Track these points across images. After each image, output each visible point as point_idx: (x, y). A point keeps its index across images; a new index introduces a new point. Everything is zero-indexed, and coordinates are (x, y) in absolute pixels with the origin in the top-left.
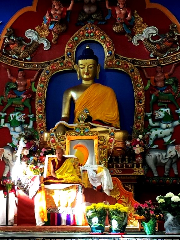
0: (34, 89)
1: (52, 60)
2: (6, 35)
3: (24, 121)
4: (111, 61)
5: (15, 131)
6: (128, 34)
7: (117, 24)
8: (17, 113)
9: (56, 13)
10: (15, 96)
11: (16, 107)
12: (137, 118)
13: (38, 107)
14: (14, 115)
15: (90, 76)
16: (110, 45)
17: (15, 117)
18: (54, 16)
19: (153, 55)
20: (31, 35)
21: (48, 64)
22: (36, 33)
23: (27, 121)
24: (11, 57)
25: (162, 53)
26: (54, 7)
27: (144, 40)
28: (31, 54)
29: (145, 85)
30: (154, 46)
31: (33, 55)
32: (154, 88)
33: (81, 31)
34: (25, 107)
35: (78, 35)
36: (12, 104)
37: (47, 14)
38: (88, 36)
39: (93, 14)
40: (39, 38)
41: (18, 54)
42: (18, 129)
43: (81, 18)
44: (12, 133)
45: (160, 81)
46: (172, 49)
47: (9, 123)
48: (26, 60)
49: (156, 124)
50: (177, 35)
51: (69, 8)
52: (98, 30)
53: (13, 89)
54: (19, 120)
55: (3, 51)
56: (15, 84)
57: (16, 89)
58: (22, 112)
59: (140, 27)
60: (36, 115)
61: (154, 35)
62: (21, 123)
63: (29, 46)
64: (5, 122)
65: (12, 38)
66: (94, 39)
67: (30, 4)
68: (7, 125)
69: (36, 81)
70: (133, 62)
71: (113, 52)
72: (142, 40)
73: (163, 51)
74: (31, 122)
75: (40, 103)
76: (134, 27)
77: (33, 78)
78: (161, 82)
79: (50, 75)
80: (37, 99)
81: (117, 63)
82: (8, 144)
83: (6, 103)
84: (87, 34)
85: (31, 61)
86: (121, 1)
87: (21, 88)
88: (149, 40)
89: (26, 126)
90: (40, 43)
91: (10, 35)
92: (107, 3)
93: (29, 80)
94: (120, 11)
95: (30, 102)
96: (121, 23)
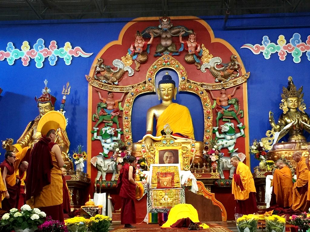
0: (121, 108)
1: (136, 84)
2: (97, 64)
3: (114, 134)
4: (184, 85)
5: (106, 143)
6: (198, 63)
7: (189, 55)
8: (108, 128)
9: (138, 46)
10: (106, 114)
11: (106, 123)
12: (206, 131)
13: (125, 123)
14: (105, 129)
15: (169, 97)
16: (183, 72)
17: (106, 131)
18: (137, 49)
19: (218, 80)
20: (118, 64)
21: (133, 87)
22: (122, 62)
23: (116, 134)
25: (225, 79)
26: (137, 41)
27: (211, 68)
28: (118, 79)
29: (212, 104)
30: (219, 73)
31: (120, 80)
32: (219, 107)
33: (159, 60)
34: (114, 123)
35: (157, 64)
36: (104, 120)
37: (132, 47)
38: (165, 65)
39: (169, 47)
40: (125, 66)
42: (109, 140)
43: (159, 50)
44: (103, 144)
45: (225, 100)
46: (233, 75)
47: (101, 136)
49: (222, 136)
50: (237, 64)
51: (149, 43)
52: (173, 59)
53: (104, 108)
54: (109, 133)
55: (95, 77)
56: (105, 104)
58: (112, 127)
59: (207, 57)
60: (124, 129)
61: (218, 64)
62: (111, 136)
63: (116, 73)
64: (98, 135)
65: (102, 66)
66: (170, 67)
67: (117, 39)
68: (99, 138)
69: (123, 101)
70: (202, 85)
71: (186, 78)
72: (209, 68)
73: (226, 77)
74: (119, 135)
75: (127, 120)
76: (202, 57)
77: (120, 99)
78: (225, 102)
79: (134, 97)
80: (124, 116)
81: (190, 87)
82: (100, 153)
83: (98, 119)
84: (164, 63)
85: (118, 85)
86: (192, 37)
87: (110, 107)
88: (214, 67)
89: (115, 138)
90: (125, 70)
91: (101, 64)
92: (181, 38)
93: (117, 101)
94: (191, 44)
95: (118, 119)
96: (192, 55)
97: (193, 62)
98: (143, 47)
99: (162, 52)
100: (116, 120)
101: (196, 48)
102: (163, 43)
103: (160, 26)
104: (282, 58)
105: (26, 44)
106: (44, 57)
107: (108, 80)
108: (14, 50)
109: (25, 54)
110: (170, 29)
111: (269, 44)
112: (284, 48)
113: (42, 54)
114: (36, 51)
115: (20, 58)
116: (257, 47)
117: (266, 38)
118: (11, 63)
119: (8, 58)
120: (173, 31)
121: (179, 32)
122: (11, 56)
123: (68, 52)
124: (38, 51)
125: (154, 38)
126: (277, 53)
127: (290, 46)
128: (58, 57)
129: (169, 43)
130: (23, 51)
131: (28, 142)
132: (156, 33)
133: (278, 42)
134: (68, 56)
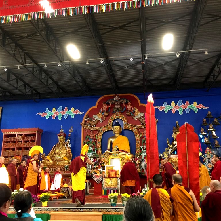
0: (96, 138)
1: (103, 126)
2: (86, 117)
4: (126, 126)
5: (89, 155)
6: (132, 116)
7: (128, 112)
8: (90, 147)
10: (89, 141)
12: (137, 148)
13: (98, 145)
15: (118, 132)
16: (125, 120)
18: (104, 110)
20: (95, 117)
21: (102, 128)
22: (97, 116)
23: (94, 150)
24: (88, 126)
26: (104, 106)
29: (140, 135)
30: (143, 120)
32: (143, 137)
33: (114, 115)
35: (113, 117)
36: (89, 144)
37: (101, 109)
38: (117, 117)
39: (119, 108)
40: (98, 118)
41: (90, 124)
42: (91, 154)
43: (114, 110)
48: (93, 127)
49: (145, 151)
51: (109, 107)
52: (121, 114)
53: (88, 138)
55: (85, 123)
56: (89, 136)
57: (90, 138)
58: (92, 147)
59: (137, 113)
60: (98, 148)
61: (142, 116)
62: (92, 151)
63: (94, 121)
65: (88, 118)
66: (119, 118)
67: (95, 105)
69: (97, 135)
70: (135, 126)
71: (127, 123)
72: (138, 118)
74: (96, 151)
77: (96, 133)
79: (103, 133)
80: (98, 142)
81: (129, 127)
83: (86, 143)
84: (117, 116)
85: (95, 127)
86: (129, 104)
87: (92, 138)
88: (140, 118)
89: (94, 152)
90: (99, 120)
91: (88, 117)
92: (124, 104)
93: (95, 134)
94: (129, 107)
95: (95, 143)
96: (130, 112)
97: (130, 115)
98: (107, 109)
99: (116, 111)
100: (94, 143)
101: (131, 109)
102: (116, 107)
103: (114, 99)
104: (174, 112)
105: (54, 109)
106: (62, 115)
107: (91, 125)
108: (49, 112)
109: (54, 114)
110: (119, 100)
111: (167, 105)
112: (175, 107)
113: (61, 113)
114: (58, 112)
115: (52, 116)
116: (161, 107)
117: (165, 103)
118: (47, 118)
119: (46, 116)
120: (120, 101)
121: (123, 101)
122: (47, 115)
123: (73, 112)
124: (59, 112)
125: (112, 104)
126: (171, 110)
127: (177, 106)
128: (68, 114)
129: (119, 106)
130: (53, 112)
131: (53, 155)
132: (112, 102)
133: (171, 104)
134: (73, 114)
